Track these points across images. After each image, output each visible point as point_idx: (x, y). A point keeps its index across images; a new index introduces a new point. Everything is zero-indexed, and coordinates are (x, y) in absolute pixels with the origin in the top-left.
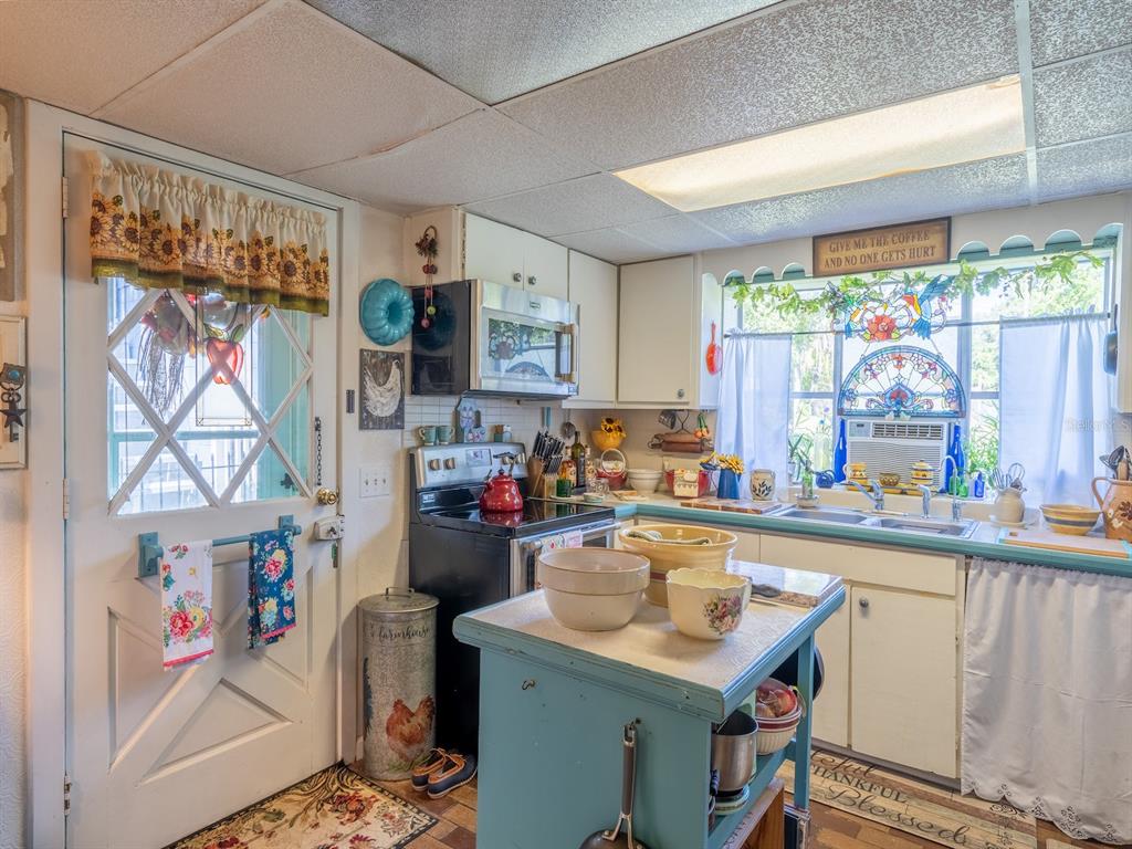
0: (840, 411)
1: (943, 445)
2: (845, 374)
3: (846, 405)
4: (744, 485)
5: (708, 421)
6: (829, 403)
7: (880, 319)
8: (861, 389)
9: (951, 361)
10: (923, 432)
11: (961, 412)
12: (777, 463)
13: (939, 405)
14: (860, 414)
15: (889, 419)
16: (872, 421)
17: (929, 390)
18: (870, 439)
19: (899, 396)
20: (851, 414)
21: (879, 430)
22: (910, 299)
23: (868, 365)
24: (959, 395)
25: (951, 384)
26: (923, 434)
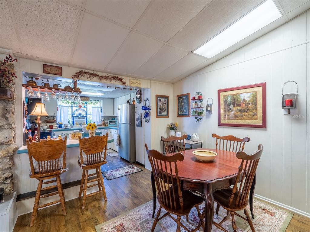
0: (73, 116)
1: (85, 120)
2: (73, 111)
3: (74, 115)
4: (63, 126)
5: (55, 118)
6: (71, 115)
7: (80, 106)
8: (75, 113)
9: (86, 110)
10: (83, 118)
11: (87, 116)
12: (67, 123)
13: (85, 115)
14: (76, 116)
15: (79, 117)
16: (77, 117)
17: (83, 114)
18: (77, 119)
19: (80, 114)
20: (74, 116)
21: (78, 118)
22: (83, 104)
23: (76, 110)
24: (86, 114)
25: (86, 113)
26: (83, 119)
